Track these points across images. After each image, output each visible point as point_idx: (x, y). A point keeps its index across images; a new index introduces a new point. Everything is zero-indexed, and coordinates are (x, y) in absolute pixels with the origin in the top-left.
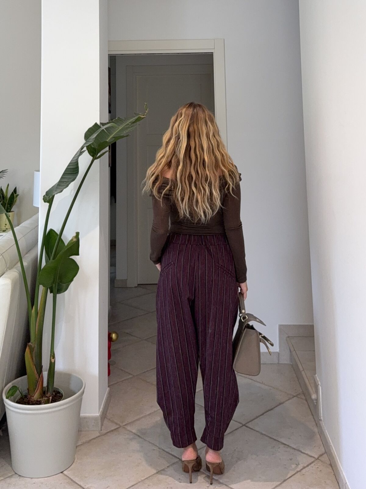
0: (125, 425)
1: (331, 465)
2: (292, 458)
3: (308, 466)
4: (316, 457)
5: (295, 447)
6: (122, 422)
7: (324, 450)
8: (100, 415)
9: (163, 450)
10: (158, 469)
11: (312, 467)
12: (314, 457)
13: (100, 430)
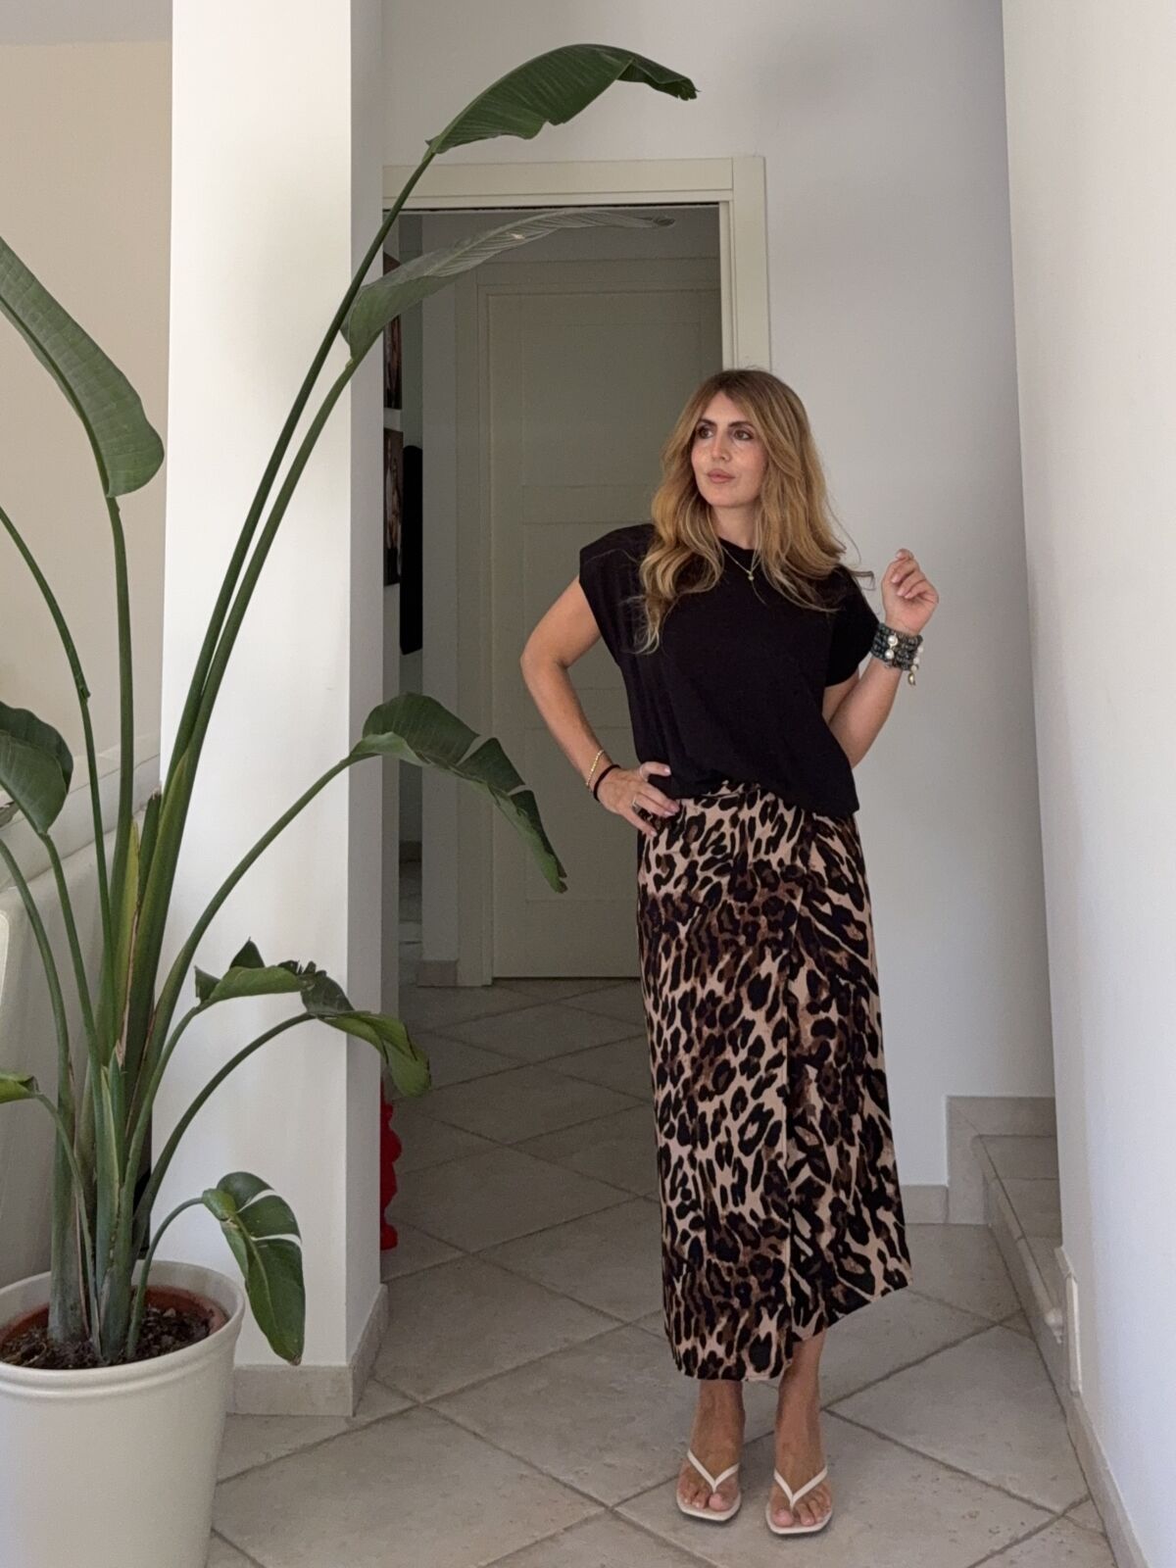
0: (432, 1401)
1: (1105, 1536)
2: (977, 1512)
3: (1028, 1536)
4: (1058, 1508)
5: (987, 1479)
6: (424, 1392)
7: (1086, 1492)
8: (350, 1368)
9: (557, 1480)
10: (536, 1534)
11: (1044, 1540)
12: (1050, 1511)
13: (351, 1414)
